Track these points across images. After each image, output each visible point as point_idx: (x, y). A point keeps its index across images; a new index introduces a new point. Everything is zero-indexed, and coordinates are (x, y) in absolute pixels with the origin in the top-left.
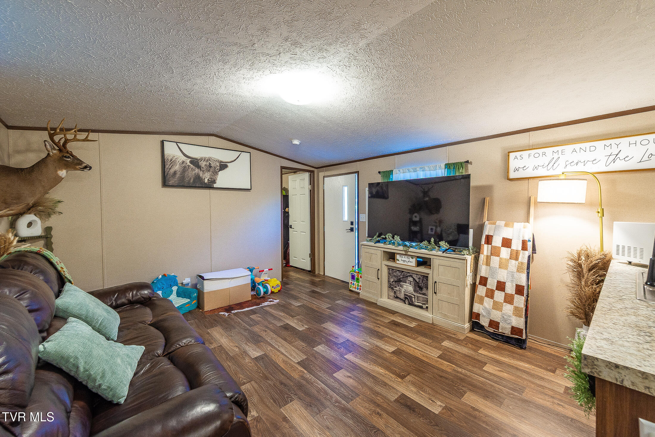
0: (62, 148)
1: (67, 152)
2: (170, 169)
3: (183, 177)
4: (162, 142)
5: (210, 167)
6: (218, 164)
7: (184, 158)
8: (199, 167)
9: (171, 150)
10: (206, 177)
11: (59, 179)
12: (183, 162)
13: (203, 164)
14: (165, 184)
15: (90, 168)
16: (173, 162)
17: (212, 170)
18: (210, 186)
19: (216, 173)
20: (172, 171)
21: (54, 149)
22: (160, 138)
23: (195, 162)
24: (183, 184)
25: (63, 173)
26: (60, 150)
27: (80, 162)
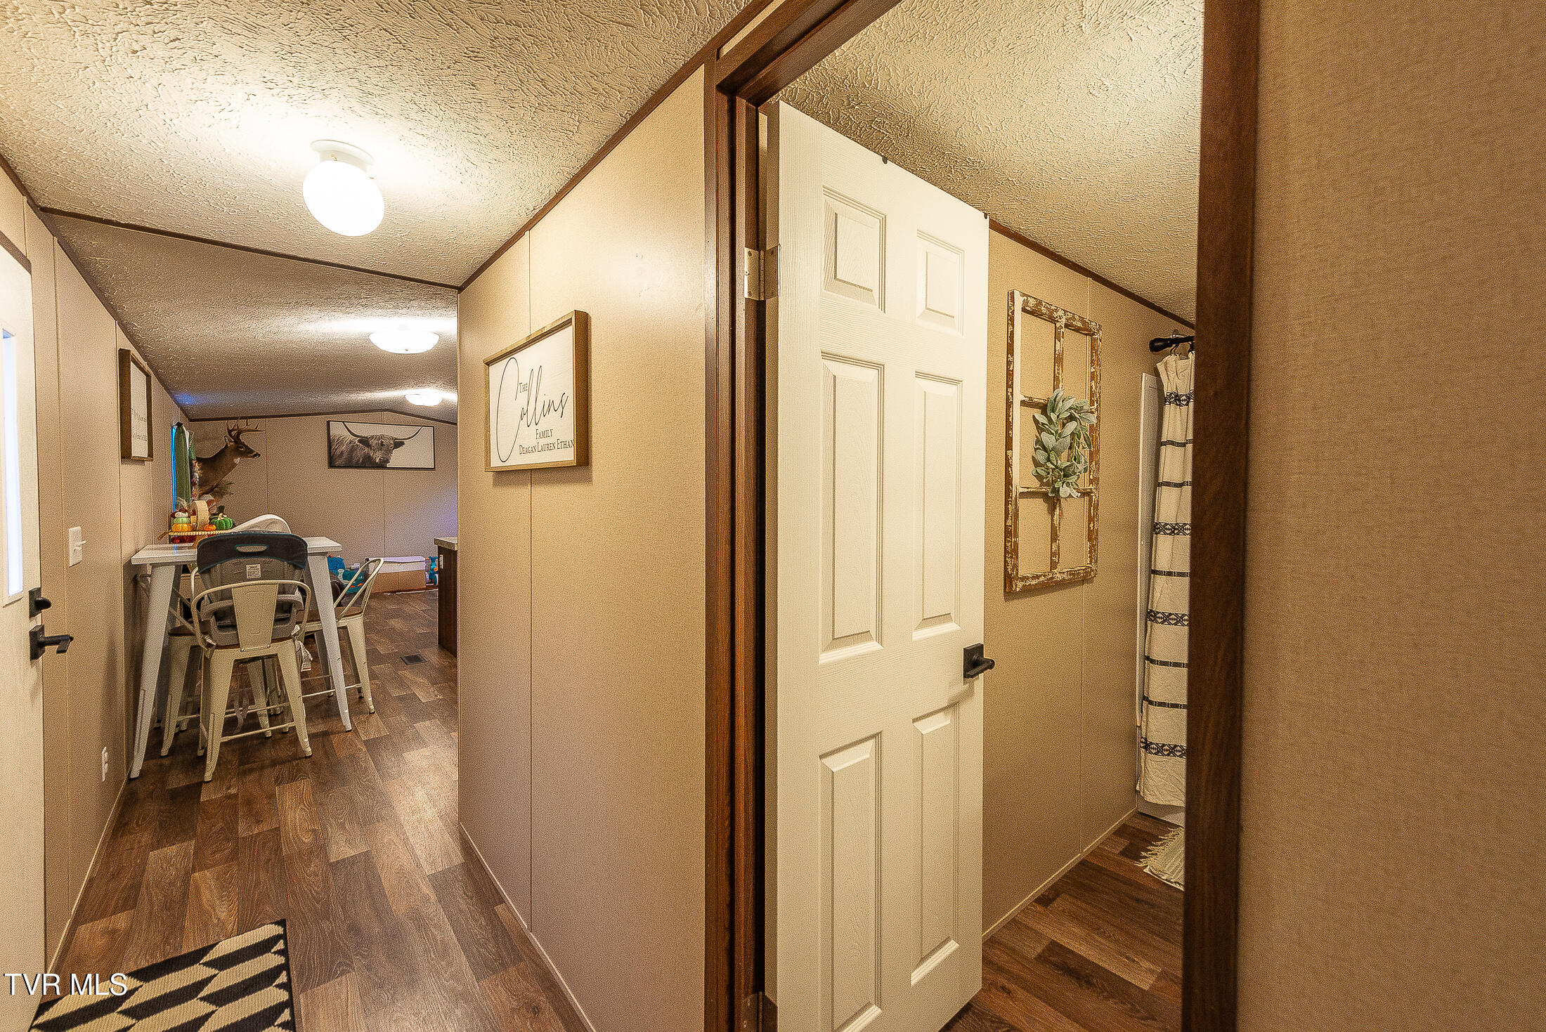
0: (237, 439)
1: (241, 444)
2: (336, 449)
3: (350, 458)
4: (328, 422)
5: (382, 444)
6: (392, 442)
7: (352, 438)
8: (368, 446)
9: (338, 430)
10: (378, 457)
11: (234, 465)
12: (351, 442)
13: (373, 442)
14: (332, 464)
15: (260, 455)
16: (341, 442)
17: (385, 447)
18: (382, 465)
19: (389, 451)
20: (338, 452)
21: (231, 441)
22: (325, 418)
23: (365, 441)
24: (349, 465)
25: (237, 460)
26: (235, 442)
27: (252, 451)
